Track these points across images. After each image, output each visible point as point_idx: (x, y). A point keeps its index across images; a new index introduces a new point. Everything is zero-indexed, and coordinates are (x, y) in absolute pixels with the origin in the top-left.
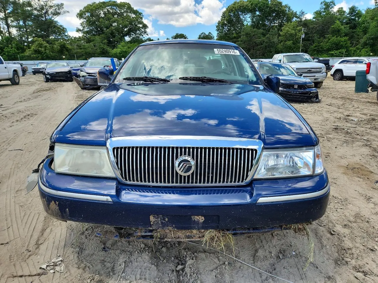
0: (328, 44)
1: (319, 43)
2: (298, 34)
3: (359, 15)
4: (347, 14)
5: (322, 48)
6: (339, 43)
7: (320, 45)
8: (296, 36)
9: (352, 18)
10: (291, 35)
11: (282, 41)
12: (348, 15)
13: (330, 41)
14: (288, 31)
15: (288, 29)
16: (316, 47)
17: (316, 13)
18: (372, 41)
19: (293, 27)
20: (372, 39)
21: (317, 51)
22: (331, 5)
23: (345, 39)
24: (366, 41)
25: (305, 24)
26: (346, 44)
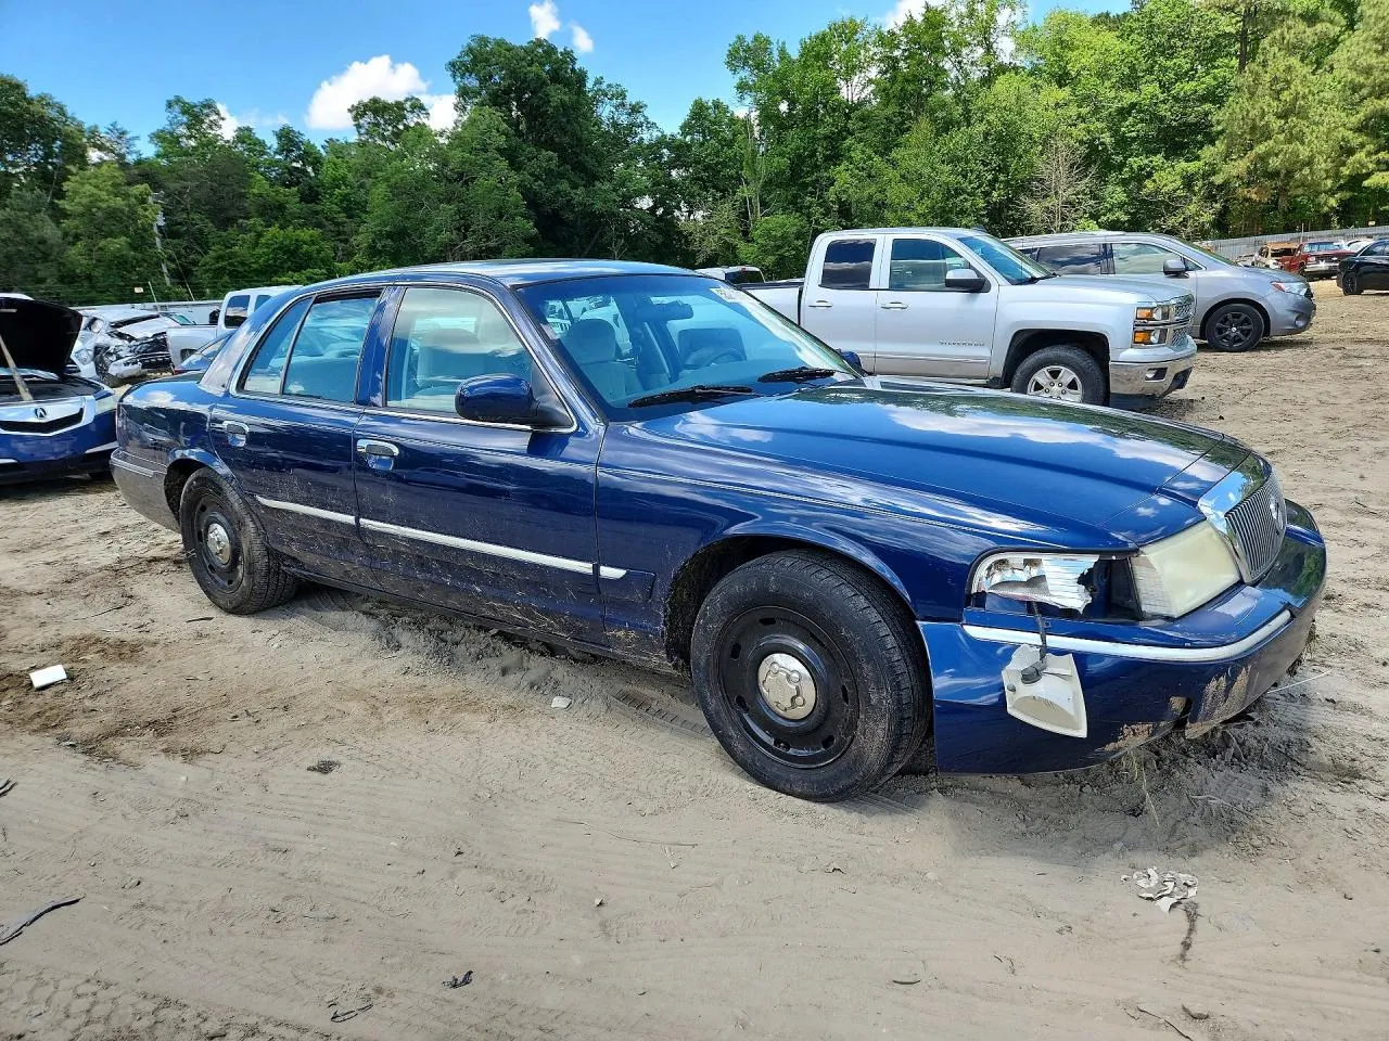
0: (259, 251)
1: (227, 247)
2: (140, 211)
3: (311, 157)
4: (276, 153)
5: (243, 264)
6: (298, 247)
7: (235, 255)
8: (135, 221)
9: (294, 164)
10: (112, 214)
11: (77, 237)
12: (278, 157)
13: (263, 240)
14: (95, 200)
15: (95, 191)
16: (220, 258)
17: (159, 137)
18: (389, 242)
19: (114, 185)
20: (389, 235)
21: (231, 274)
22: (208, 116)
23: (311, 236)
24: (374, 241)
25: (147, 174)
26: (319, 252)
